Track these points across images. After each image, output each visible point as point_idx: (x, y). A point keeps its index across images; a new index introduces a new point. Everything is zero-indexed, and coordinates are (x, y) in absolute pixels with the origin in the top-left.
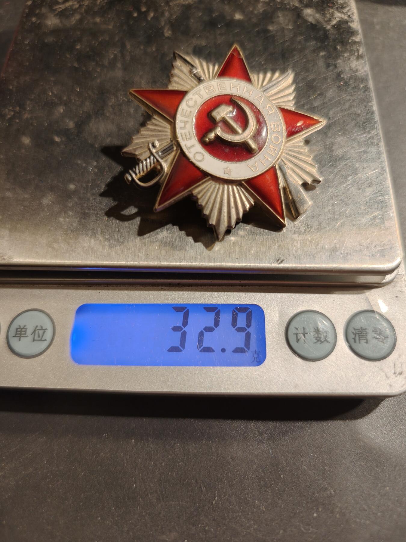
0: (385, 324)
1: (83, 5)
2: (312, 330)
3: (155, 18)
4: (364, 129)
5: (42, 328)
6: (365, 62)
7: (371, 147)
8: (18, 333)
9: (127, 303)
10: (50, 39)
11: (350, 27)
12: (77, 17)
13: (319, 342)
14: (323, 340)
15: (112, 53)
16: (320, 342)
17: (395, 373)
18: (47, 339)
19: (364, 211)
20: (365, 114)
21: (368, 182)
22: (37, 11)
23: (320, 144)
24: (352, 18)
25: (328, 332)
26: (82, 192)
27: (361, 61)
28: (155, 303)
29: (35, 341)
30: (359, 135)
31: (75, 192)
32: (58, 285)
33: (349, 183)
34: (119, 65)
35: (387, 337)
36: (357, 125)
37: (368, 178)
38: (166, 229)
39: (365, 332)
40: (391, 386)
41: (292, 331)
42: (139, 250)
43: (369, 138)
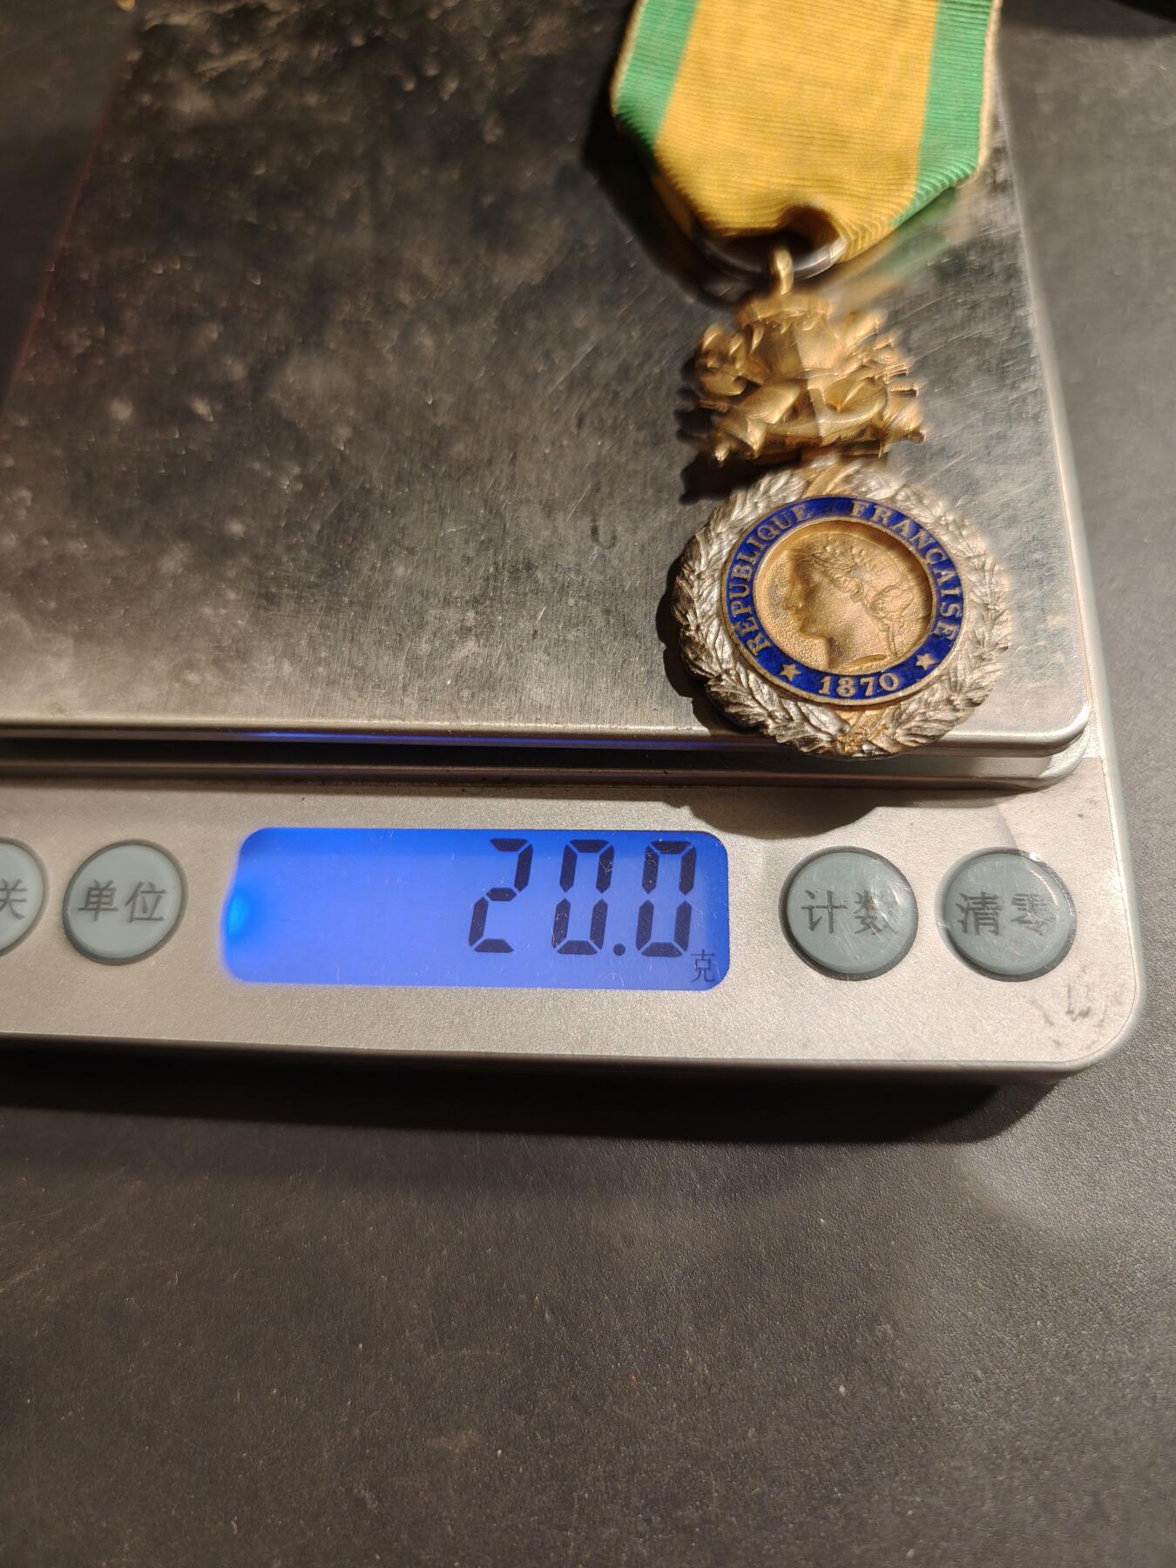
0: (1047, 885)
1: (275, 61)
2: (853, 898)
3: (459, 93)
4: (1002, 378)
5: (152, 890)
6: (1013, 203)
7: (1018, 425)
8: (93, 900)
9: (374, 827)
10: (186, 151)
12: (258, 92)
13: (870, 931)
14: (880, 924)
15: (346, 187)
16: (873, 931)
17: (1070, 1012)
18: (165, 918)
20: (1003, 339)
21: (1006, 514)
22: (156, 78)
25: (895, 904)
26: (262, 541)
27: (1003, 201)
28: (446, 826)
29: (134, 923)
30: (988, 393)
31: (245, 542)
34: (364, 218)
35: (1053, 918)
36: (981, 368)
37: (1008, 506)
38: (476, 635)
39: (993, 906)
40: (1058, 1043)
41: (798, 900)
42: (405, 688)
43: (1015, 401)
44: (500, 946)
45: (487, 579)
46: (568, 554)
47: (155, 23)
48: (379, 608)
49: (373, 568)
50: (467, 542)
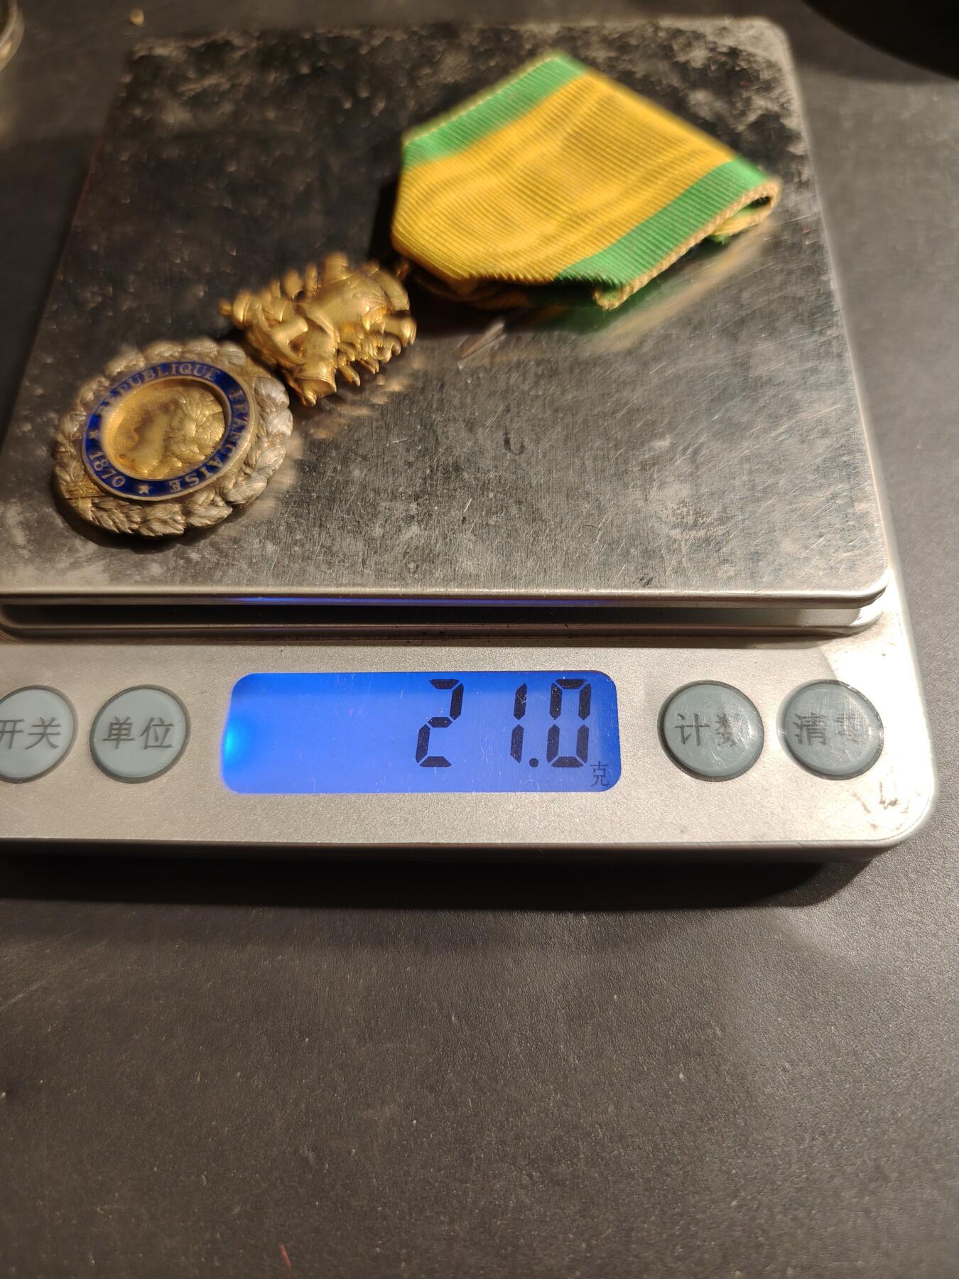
0: (860, 707)
1: (240, 84)
2: (716, 719)
3: (387, 111)
4: (812, 326)
5: (162, 723)
6: (814, 196)
7: (826, 361)
8: (114, 732)
9: (339, 671)
10: (173, 152)
11: (783, 127)
12: (228, 107)
13: (728, 744)
14: (735, 740)
15: (300, 180)
16: (730, 744)
17: (882, 802)
18: (173, 745)
19: (811, 484)
20: (813, 298)
21: (820, 428)
22: (145, 96)
23: (723, 355)
24: (787, 109)
27: (807, 195)
28: (395, 670)
29: (149, 749)
30: (803, 338)
33: (782, 429)
34: (317, 205)
35: (865, 733)
36: (798, 319)
37: (822, 421)
38: (418, 521)
39: (821, 723)
40: (874, 826)
41: (672, 721)
42: (364, 562)
43: (823, 344)
44: (441, 762)
45: (425, 479)
46: (486, 459)
47: (142, 53)
48: (341, 501)
49: (335, 470)
50: (408, 451)
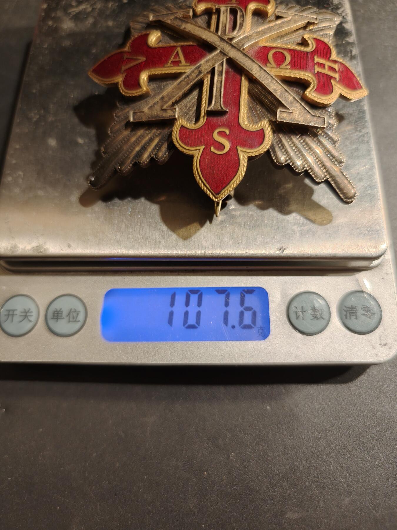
0: (372, 302)
1: (96, 8)
2: (310, 308)
4: (356, 128)
5: (75, 311)
6: (358, 63)
7: (362, 145)
8: (55, 315)
9: (149, 287)
10: (67, 43)
11: (344, 29)
12: (91, 20)
13: (315, 319)
14: (319, 316)
16: (317, 319)
17: (380, 344)
18: (81, 320)
20: (356, 114)
21: (359, 177)
22: (53, 15)
24: (346, 19)
25: (323, 310)
27: (354, 62)
28: (174, 287)
29: (70, 322)
30: (352, 134)
32: (87, 273)
35: (374, 314)
37: (359, 174)
39: (355, 310)
40: (377, 355)
41: (293, 309)
43: (360, 137)
44: (193, 327)
